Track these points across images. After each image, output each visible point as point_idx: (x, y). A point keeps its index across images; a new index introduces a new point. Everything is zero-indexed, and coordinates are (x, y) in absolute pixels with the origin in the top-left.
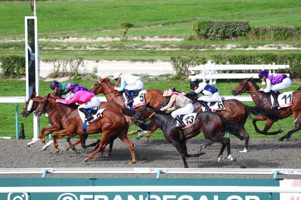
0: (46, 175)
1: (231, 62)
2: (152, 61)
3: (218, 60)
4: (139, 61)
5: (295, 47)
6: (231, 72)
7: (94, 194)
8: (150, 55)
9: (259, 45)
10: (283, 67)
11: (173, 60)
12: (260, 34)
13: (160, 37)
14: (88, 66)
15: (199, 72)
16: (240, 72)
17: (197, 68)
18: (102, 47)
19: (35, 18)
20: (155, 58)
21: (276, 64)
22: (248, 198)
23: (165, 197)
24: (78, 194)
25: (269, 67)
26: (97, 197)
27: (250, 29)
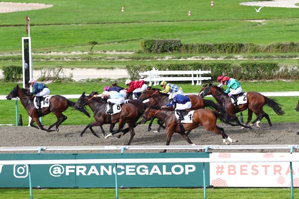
0: (41, 152)
1: (170, 69)
2: (112, 68)
3: (161, 67)
4: (102, 68)
5: (213, 58)
7: (76, 165)
8: (111, 64)
9: (189, 57)
10: (206, 72)
11: (128, 67)
12: (189, 49)
13: (117, 51)
14: (66, 73)
15: (146, 76)
16: (176, 76)
17: (145, 73)
18: (76, 59)
19: (29, 38)
20: (114, 66)
21: (202, 70)
22: (187, 167)
23: (127, 167)
24: (65, 165)
25: (196, 72)
26: (78, 167)
27: (181, 45)
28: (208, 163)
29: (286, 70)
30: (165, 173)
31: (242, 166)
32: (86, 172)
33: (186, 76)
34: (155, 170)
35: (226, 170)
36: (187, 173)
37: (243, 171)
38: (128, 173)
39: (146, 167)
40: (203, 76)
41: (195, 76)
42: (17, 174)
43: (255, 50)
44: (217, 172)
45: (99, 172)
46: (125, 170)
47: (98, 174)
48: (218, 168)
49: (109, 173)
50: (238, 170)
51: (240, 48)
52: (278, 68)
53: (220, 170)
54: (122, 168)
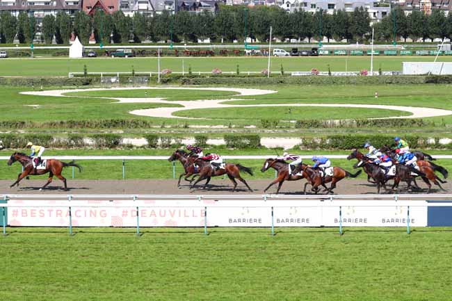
28: (6, 208)
29: (59, 141)
31: (32, 210)
35: (20, 213)
37: (33, 215)
43: (34, 126)
44: (13, 215)
48: (14, 211)
50: (29, 213)
51: (22, 124)
52: (53, 139)
53: (15, 213)
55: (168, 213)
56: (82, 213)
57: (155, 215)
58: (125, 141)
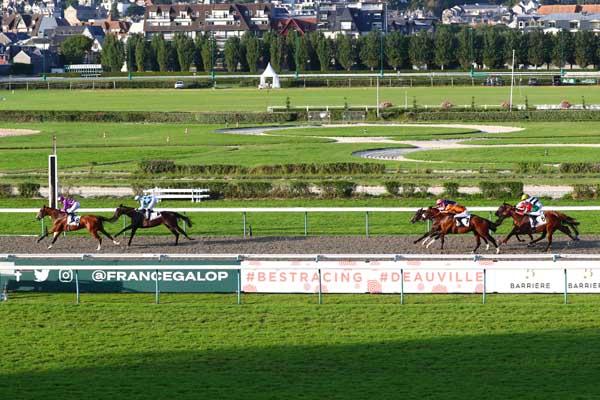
0: (84, 258)
1: (171, 187)
2: (115, 187)
3: (162, 186)
4: (105, 187)
6: (171, 193)
7: (116, 271)
8: (113, 182)
9: (182, 177)
10: (206, 190)
11: (131, 186)
12: (181, 169)
13: (113, 172)
14: (75, 191)
18: (78, 178)
20: (116, 185)
22: (220, 273)
23: (165, 273)
24: (106, 271)
25: (196, 191)
26: (118, 273)
27: (174, 166)
28: (239, 271)
29: (279, 189)
30: (199, 279)
31: (271, 273)
32: (126, 278)
33: (186, 193)
34: (191, 276)
35: (256, 276)
36: (220, 279)
37: (272, 277)
38: (165, 279)
39: (182, 273)
40: (202, 193)
41: (195, 193)
42: (63, 279)
43: (244, 171)
44: (248, 279)
45: (138, 277)
46: (162, 276)
47: (137, 279)
48: (249, 274)
49: (148, 279)
50: (267, 276)
51: (229, 169)
52: (271, 188)
53: (250, 277)
54: (160, 274)
55: (436, 276)
56: (332, 277)
57: (420, 278)
58: (359, 189)
